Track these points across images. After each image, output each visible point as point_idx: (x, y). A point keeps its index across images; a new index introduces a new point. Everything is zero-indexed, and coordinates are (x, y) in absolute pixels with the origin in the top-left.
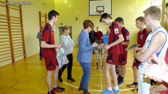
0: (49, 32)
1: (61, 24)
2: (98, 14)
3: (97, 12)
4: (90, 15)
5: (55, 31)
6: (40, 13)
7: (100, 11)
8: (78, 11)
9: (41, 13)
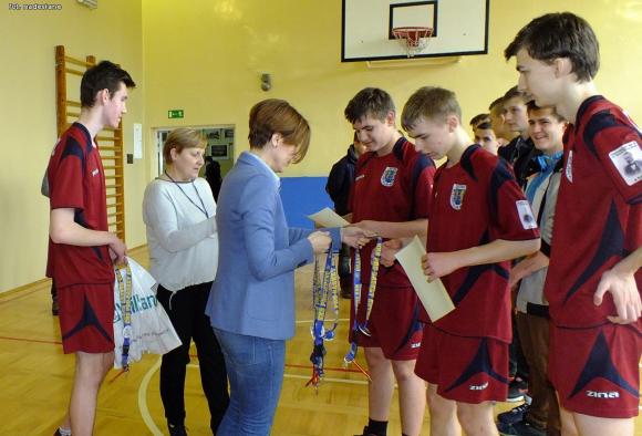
0: (79, 162)
1: (176, 114)
2: (396, 48)
3: (391, 37)
4: (344, 60)
5: (138, 154)
6: (60, 51)
7: (412, 35)
8: (273, 39)
9: (67, 53)
